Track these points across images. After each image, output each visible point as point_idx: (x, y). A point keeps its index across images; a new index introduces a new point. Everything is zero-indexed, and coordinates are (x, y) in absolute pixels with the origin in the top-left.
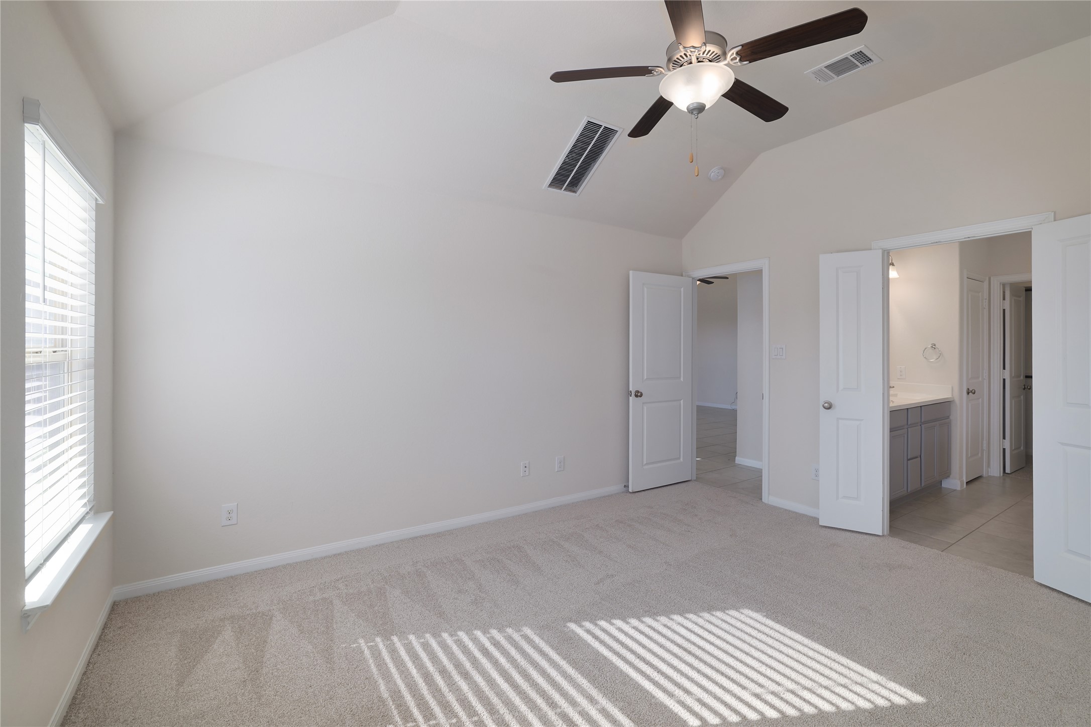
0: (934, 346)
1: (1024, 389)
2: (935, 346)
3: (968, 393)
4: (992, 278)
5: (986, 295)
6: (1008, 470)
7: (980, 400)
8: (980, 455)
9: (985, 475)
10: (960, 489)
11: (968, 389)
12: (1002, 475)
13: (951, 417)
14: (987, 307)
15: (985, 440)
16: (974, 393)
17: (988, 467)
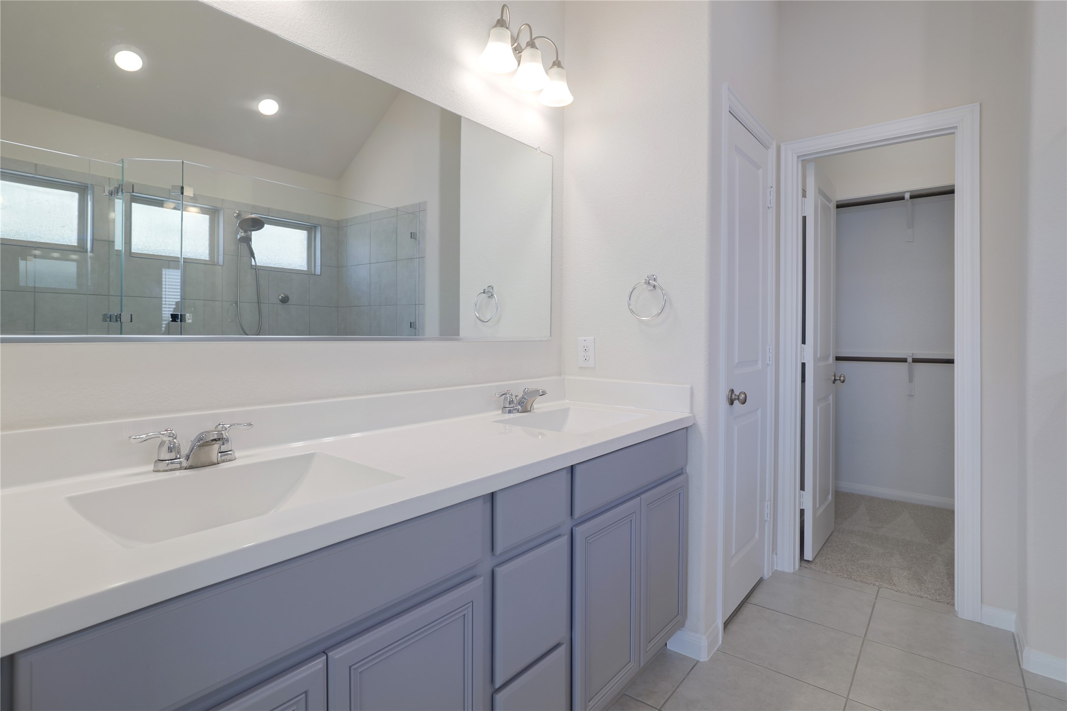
0: (651, 283)
1: (835, 380)
2: (655, 280)
3: (731, 402)
4: (783, 147)
5: (772, 181)
6: (808, 555)
7: (759, 412)
8: (757, 535)
9: (767, 575)
10: (706, 660)
11: (732, 391)
12: (797, 567)
13: (689, 469)
14: (774, 205)
15: (767, 499)
16: (744, 402)
17: (773, 552)
